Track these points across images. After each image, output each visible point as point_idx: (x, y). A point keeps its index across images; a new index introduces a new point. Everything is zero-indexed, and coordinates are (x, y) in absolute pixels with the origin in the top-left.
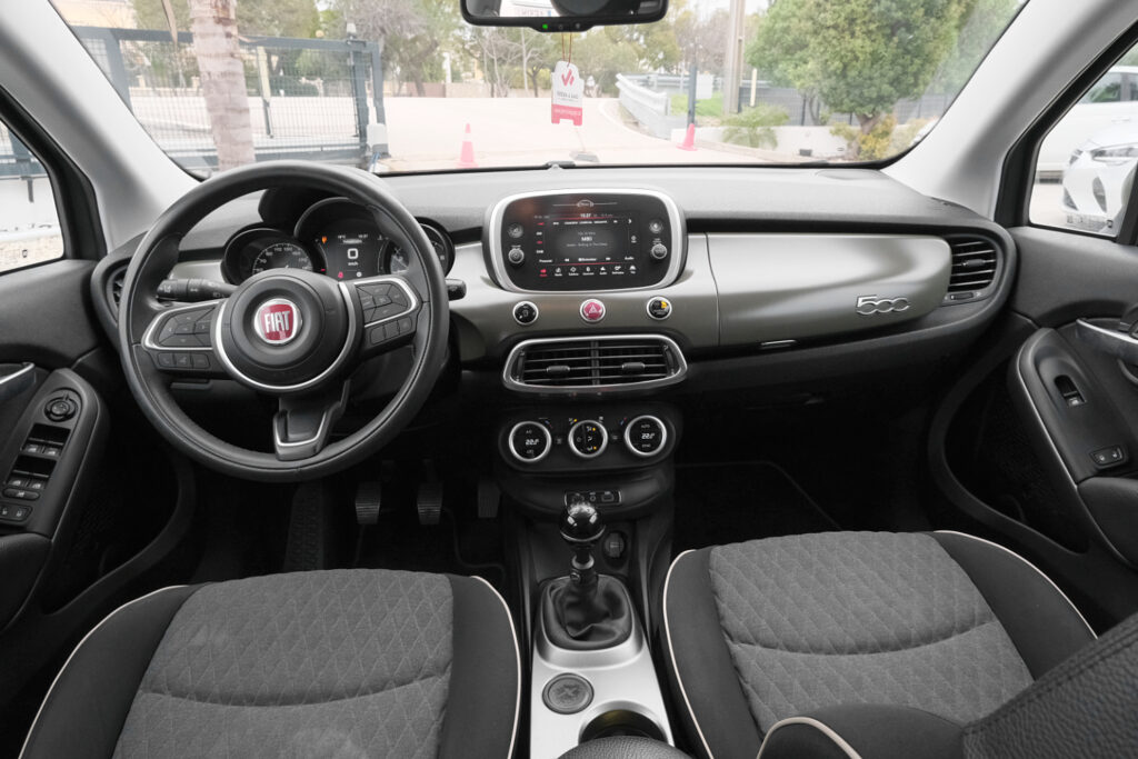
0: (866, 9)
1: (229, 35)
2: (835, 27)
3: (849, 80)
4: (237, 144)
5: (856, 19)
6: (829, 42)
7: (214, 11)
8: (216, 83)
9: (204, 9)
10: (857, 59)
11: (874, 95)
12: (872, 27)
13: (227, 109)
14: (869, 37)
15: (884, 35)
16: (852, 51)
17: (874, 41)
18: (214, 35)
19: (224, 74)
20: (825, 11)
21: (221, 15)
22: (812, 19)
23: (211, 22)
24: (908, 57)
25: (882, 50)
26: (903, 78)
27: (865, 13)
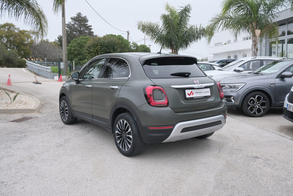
0: (100, 49)
5: (98, 51)
20: (91, 49)
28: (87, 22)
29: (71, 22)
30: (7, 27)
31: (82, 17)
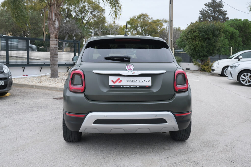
0: (198, 35)
1: (57, 41)
2: (191, 38)
3: (196, 51)
4: (55, 61)
5: (196, 37)
6: (190, 42)
7: (55, 36)
8: (53, 49)
9: (53, 36)
10: (197, 46)
11: (202, 55)
12: (200, 39)
13: (54, 54)
14: (200, 41)
15: (204, 41)
16: (196, 44)
17: (201, 42)
18: (54, 41)
19: (55, 48)
20: (189, 35)
21: (56, 37)
22: (186, 36)
23: (54, 38)
24: (210, 46)
25: (203, 44)
26: (209, 51)
27: (198, 36)
28: (222, 7)
29: (205, 8)
30: (142, 18)
31: (217, 2)
